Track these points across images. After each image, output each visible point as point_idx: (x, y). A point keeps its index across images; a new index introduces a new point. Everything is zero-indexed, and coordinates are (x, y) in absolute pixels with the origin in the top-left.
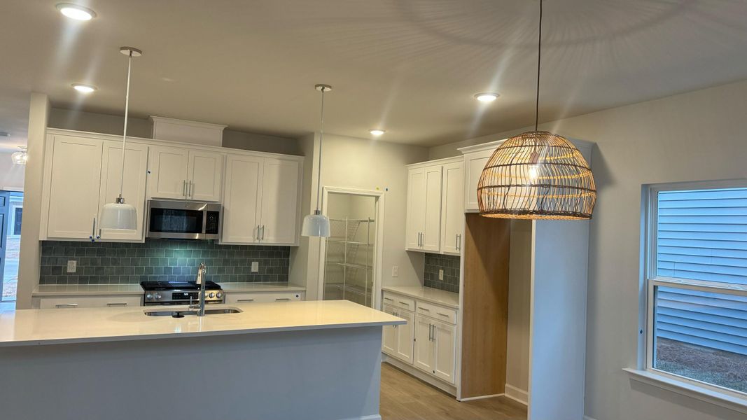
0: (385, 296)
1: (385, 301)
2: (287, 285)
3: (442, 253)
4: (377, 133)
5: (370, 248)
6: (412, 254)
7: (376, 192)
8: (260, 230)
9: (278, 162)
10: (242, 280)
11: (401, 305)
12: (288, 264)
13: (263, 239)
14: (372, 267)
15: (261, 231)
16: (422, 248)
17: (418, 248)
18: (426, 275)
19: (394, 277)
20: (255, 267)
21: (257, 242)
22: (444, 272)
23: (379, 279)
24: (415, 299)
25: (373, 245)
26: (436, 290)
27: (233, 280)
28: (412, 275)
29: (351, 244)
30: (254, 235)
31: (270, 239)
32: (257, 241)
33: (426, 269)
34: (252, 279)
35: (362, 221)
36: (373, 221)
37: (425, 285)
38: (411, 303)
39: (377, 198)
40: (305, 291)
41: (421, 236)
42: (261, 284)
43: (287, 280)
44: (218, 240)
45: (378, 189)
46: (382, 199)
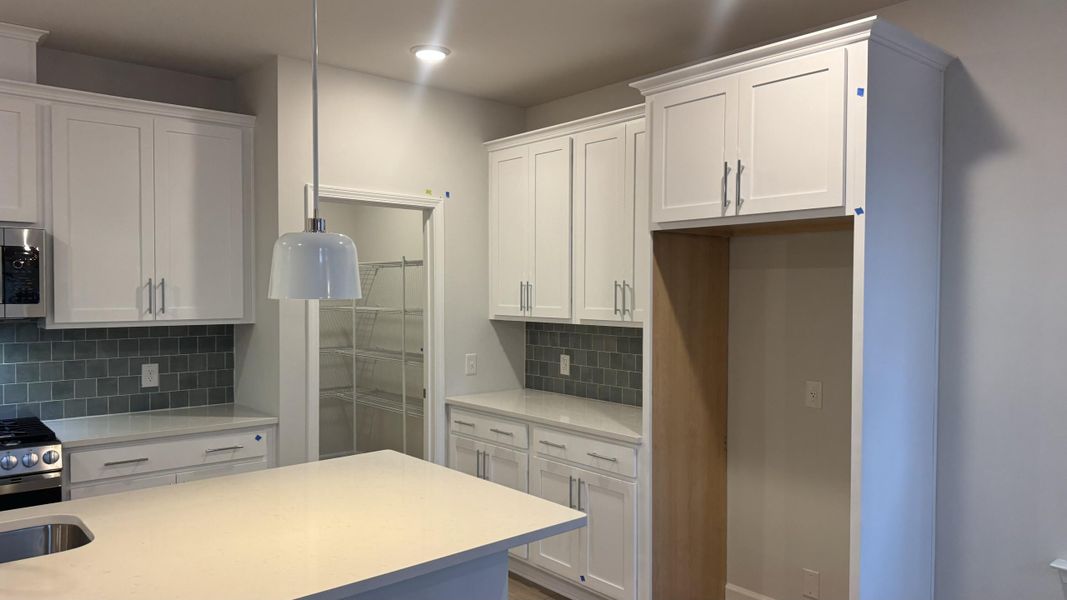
0: (455, 416)
1: (454, 426)
2: (230, 413)
3: (576, 321)
4: (430, 57)
5: (415, 318)
6: (502, 325)
7: (424, 200)
8: (155, 289)
9: (190, 127)
10: (117, 407)
11: (494, 437)
12: (231, 365)
13: (163, 310)
14: (422, 356)
15: (159, 292)
16: (527, 314)
17: (521, 314)
18: (530, 366)
19: (468, 375)
20: (150, 376)
21: (148, 320)
22: (571, 361)
23: (442, 380)
24: (528, 423)
25: (420, 312)
26: (555, 396)
27: (96, 409)
28: (504, 367)
29: (362, 312)
30: (139, 305)
31: (182, 311)
32: (149, 317)
33: (529, 355)
34: (145, 403)
35: (383, 265)
36: (419, 263)
37: (527, 387)
38: (519, 431)
39: (427, 212)
40: (277, 425)
41: (526, 289)
42: (167, 414)
43: (231, 398)
44: (43, 319)
45: (428, 192)
46: (438, 214)
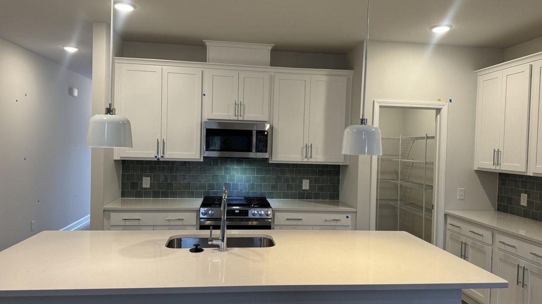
0: (449, 221)
1: (449, 227)
2: (337, 204)
3: (530, 173)
4: (441, 30)
5: (429, 167)
6: (483, 174)
7: (436, 104)
8: (308, 148)
10: (293, 197)
11: (472, 235)
12: (338, 183)
13: (311, 157)
14: (432, 187)
15: (310, 149)
16: (498, 168)
17: (494, 167)
18: (500, 199)
19: (459, 200)
20: (306, 185)
21: (305, 161)
22: (528, 197)
23: (441, 202)
24: (493, 230)
25: (432, 163)
26: (517, 217)
27: (285, 196)
28: (481, 196)
29: (405, 162)
30: (302, 154)
31: (318, 158)
32: (306, 160)
33: (500, 192)
34: (303, 196)
35: (417, 138)
36: (433, 138)
37: (498, 210)
38: (487, 235)
39: (438, 111)
40: (356, 212)
41: (497, 153)
42: (311, 201)
43: (338, 198)
44: (268, 159)
45: (439, 100)
46: (444, 112)
